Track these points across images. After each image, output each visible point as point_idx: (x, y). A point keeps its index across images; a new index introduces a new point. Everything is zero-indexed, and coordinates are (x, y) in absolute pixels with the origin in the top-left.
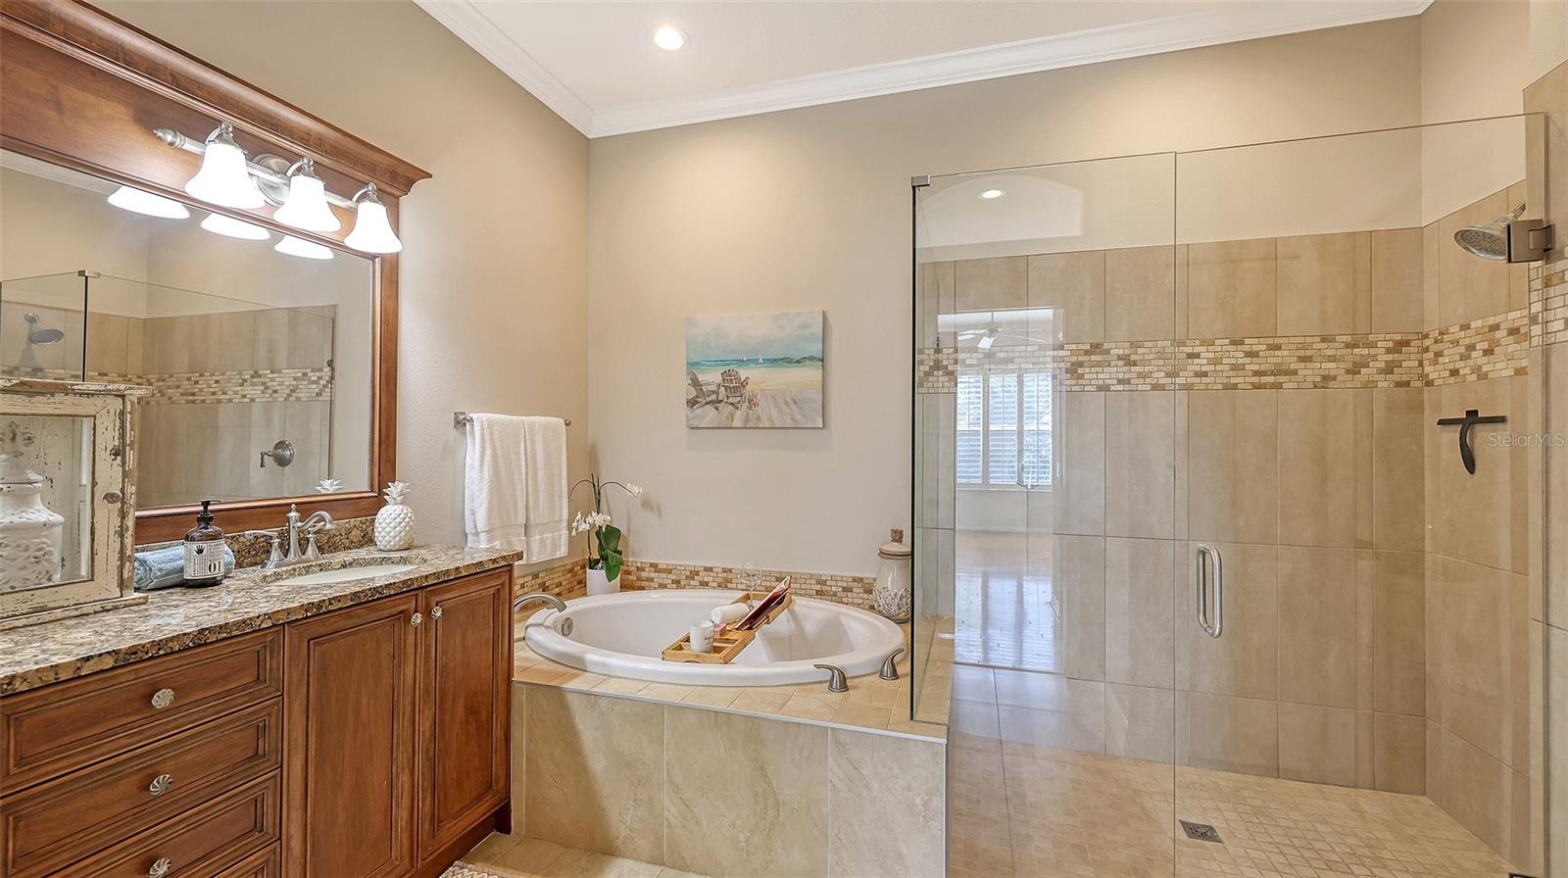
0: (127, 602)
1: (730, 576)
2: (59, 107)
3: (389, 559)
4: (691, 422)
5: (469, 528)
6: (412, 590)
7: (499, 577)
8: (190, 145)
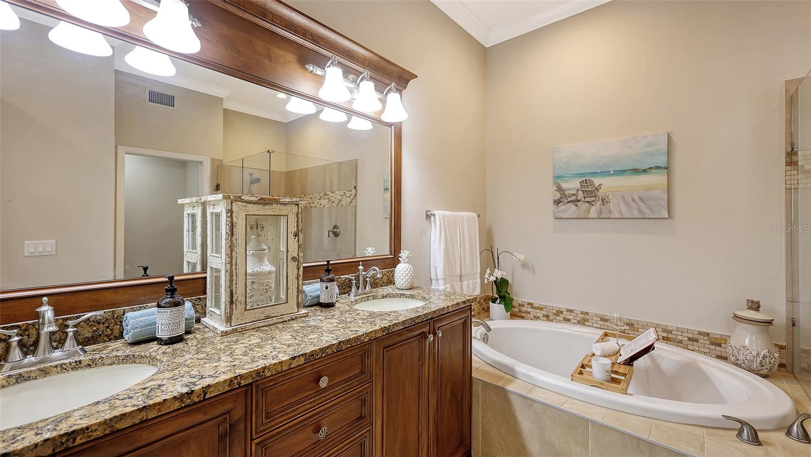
0: (301, 315)
1: (587, 317)
2: (270, 58)
3: (404, 295)
4: (557, 214)
5: (433, 276)
6: (428, 320)
7: (466, 312)
8: (319, 72)
